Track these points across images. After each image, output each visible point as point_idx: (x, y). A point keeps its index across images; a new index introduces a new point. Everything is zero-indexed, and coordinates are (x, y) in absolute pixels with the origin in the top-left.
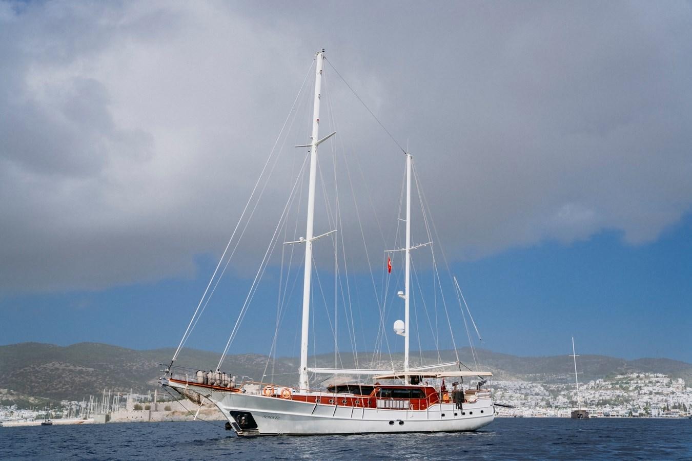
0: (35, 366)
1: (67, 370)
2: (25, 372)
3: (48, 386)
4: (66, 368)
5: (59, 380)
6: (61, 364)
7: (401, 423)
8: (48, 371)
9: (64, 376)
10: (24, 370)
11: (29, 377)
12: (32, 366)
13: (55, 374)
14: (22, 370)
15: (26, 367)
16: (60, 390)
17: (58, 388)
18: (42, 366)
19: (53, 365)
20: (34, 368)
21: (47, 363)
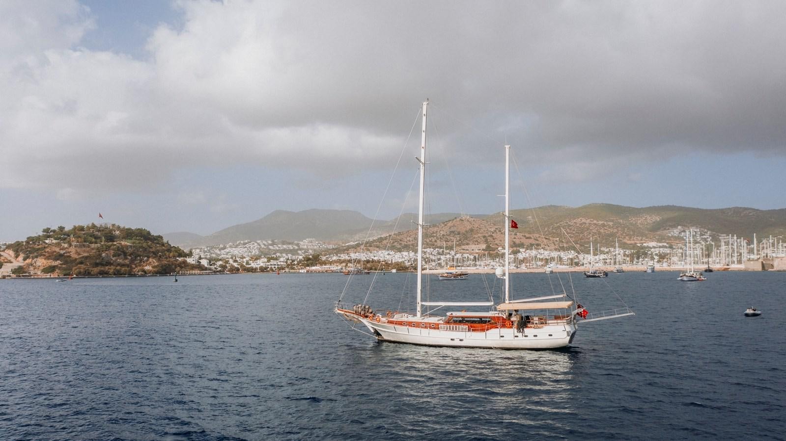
4: (591, 222)
6: (587, 220)
7: (461, 340)
14: (558, 224)
15: (560, 222)
18: (572, 221)
19: (581, 220)
21: (575, 219)
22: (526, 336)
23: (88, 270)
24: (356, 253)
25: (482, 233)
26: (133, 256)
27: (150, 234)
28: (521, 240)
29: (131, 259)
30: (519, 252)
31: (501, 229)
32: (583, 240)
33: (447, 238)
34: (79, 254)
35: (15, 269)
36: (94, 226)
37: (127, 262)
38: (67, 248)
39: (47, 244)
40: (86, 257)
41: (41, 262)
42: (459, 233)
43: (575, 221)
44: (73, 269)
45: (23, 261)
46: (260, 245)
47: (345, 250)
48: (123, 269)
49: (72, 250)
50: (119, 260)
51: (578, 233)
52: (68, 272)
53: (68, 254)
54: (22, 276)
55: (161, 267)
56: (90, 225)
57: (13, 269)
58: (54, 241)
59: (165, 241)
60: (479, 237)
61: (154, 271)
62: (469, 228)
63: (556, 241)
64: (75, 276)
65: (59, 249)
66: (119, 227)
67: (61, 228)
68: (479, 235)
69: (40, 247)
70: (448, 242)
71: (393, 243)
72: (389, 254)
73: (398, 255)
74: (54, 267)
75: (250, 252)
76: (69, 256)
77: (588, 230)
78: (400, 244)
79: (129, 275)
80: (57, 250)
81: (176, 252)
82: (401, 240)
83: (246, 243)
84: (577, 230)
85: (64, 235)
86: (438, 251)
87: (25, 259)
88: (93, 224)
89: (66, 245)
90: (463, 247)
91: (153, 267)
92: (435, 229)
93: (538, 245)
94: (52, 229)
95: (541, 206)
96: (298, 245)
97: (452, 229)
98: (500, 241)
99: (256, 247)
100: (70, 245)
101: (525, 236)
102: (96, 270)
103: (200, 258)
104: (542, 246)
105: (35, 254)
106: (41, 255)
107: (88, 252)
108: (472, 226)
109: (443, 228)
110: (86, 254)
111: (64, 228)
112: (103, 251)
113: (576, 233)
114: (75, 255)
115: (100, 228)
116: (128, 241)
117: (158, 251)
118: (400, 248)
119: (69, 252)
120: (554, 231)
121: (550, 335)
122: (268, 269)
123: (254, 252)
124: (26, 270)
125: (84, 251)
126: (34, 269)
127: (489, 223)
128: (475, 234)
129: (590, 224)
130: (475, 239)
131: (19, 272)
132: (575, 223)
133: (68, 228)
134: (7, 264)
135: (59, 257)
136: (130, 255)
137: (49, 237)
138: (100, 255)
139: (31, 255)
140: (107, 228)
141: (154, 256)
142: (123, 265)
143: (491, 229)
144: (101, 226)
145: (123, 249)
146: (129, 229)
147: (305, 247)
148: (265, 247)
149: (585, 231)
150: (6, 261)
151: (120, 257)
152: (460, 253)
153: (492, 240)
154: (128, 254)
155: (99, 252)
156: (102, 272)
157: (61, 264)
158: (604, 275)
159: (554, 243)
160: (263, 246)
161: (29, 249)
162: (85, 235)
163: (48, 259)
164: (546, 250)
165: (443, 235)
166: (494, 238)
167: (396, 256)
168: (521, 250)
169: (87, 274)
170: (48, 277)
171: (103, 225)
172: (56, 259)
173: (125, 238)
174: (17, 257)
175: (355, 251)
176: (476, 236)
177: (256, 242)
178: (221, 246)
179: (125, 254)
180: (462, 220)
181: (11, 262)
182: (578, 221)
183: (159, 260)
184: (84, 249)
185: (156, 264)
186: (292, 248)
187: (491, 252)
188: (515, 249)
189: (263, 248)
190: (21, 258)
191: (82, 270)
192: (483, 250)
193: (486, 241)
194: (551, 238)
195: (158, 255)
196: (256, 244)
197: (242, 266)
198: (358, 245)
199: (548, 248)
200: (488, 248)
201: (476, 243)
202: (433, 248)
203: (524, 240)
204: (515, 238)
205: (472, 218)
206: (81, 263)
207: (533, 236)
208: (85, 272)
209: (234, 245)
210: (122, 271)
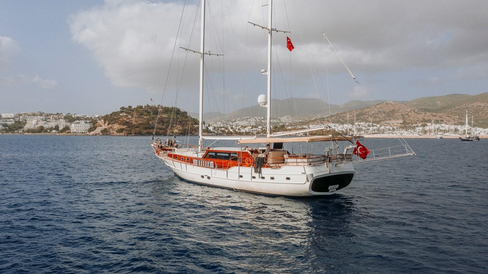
0: (466, 105)
1: (486, 107)
2: (461, 108)
3: (476, 115)
4: (485, 105)
5: (482, 112)
6: (482, 103)
7: (209, 178)
8: (474, 107)
9: (485, 110)
10: (461, 107)
11: (464, 110)
12: (465, 105)
13: (479, 109)
14: (459, 107)
15: (461, 105)
16: (484, 117)
17: (483, 116)
18: (470, 104)
19: (477, 104)
20: (466, 106)
21: (473, 103)
22: (263, 178)
23: (141, 131)
24: (313, 125)
25: (401, 112)
26: (167, 124)
27: (180, 111)
28: (429, 117)
29: (166, 125)
30: (427, 125)
31: (415, 110)
32: (478, 117)
33: (375, 116)
34: (137, 122)
35: (103, 130)
36: (148, 106)
37: (164, 127)
38: (130, 118)
39: (121, 116)
40: (141, 124)
41: (116, 126)
42: (384, 113)
43: (472, 104)
44: (133, 130)
45: (107, 126)
46: (256, 120)
47: (307, 123)
48: (161, 131)
49: (134, 119)
50: (159, 126)
51: (474, 113)
52: (130, 132)
53: (131, 122)
54: (106, 134)
55: (184, 130)
56: (146, 106)
57: (102, 130)
58: (125, 114)
59: (188, 115)
60: (398, 115)
61: (179, 133)
62: (392, 108)
63: (456, 118)
64: (133, 135)
65: (126, 119)
66: (162, 107)
67: (130, 107)
68: (399, 114)
69: (117, 117)
70: (376, 118)
71: (339, 118)
72: (334, 126)
73: (341, 126)
74: (123, 129)
75: (250, 124)
76: (132, 123)
77: (482, 111)
78: (344, 119)
79: (164, 134)
80: (125, 119)
81: (194, 121)
82: (344, 117)
83: (248, 119)
84: (473, 111)
85: (131, 111)
86: (368, 124)
87: (108, 125)
88: (148, 105)
89: (130, 117)
90: (386, 122)
91: (179, 130)
92: (368, 110)
93: (442, 121)
94: (125, 107)
95: (448, 94)
96: (280, 120)
97: (380, 110)
98: (414, 118)
99: (254, 121)
100: (132, 117)
101: (432, 115)
102: (145, 131)
103: (209, 126)
104: (445, 121)
105: (114, 122)
106: (117, 122)
107: (142, 121)
108: (394, 108)
109: (373, 109)
110: (141, 122)
111: (132, 107)
112: (150, 120)
113: (473, 113)
114: (134, 122)
115: (151, 107)
116: (166, 114)
117: (183, 121)
118: (343, 122)
119: (131, 121)
120: (456, 111)
121: (288, 179)
122: (251, 133)
123: (252, 124)
124: (108, 131)
125: (140, 120)
126: (113, 130)
127: (407, 106)
128: (396, 113)
129: (484, 106)
130: (395, 117)
131: (105, 132)
132: (472, 106)
133: (134, 106)
134: (99, 127)
135: (126, 123)
136: (166, 123)
137: (122, 112)
138: (149, 123)
139: (112, 122)
140: (155, 107)
141: (180, 124)
142: (161, 129)
143: (407, 110)
144: (152, 105)
145: (162, 119)
146: (168, 108)
147: (284, 121)
148: (259, 121)
149: (480, 112)
150: (99, 125)
151: (160, 124)
152: (384, 125)
153: (408, 117)
154: (165, 122)
155: (148, 121)
156: (148, 133)
157: (126, 128)
158: (476, 140)
159: (454, 119)
160: (258, 120)
161: (111, 119)
162: (143, 111)
163: (120, 125)
164: (447, 124)
165: (373, 114)
166: (410, 116)
167: (339, 127)
168: (428, 124)
169: (140, 134)
170: (118, 135)
171: (153, 105)
172: (124, 125)
173: (165, 113)
174: (105, 123)
175: (313, 124)
176: (396, 114)
177: (254, 118)
178: (234, 120)
179: (163, 122)
180: (387, 104)
181: (101, 126)
182: (475, 104)
183: (183, 126)
184: (140, 119)
185: (181, 128)
186: (276, 122)
187: (406, 125)
188: (424, 123)
189: (258, 122)
190: (106, 124)
191: (137, 131)
192: (400, 124)
193: (403, 118)
194: (452, 116)
195: (183, 123)
196: (254, 119)
197: (235, 131)
198: (316, 120)
199: (449, 123)
200: (404, 122)
201: (396, 119)
202: (365, 122)
203: (431, 118)
204: (425, 116)
205: (394, 102)
206: (138, 127)
207: (438, 115)
208: (139, 132)
209: (241, 119)
210: (160, 133)
